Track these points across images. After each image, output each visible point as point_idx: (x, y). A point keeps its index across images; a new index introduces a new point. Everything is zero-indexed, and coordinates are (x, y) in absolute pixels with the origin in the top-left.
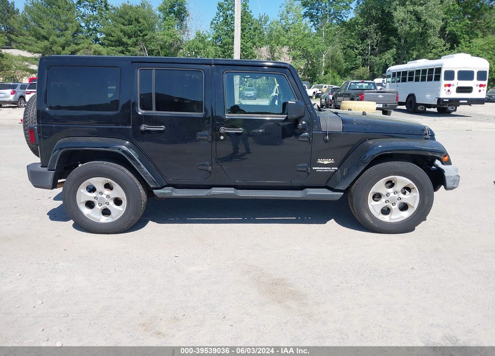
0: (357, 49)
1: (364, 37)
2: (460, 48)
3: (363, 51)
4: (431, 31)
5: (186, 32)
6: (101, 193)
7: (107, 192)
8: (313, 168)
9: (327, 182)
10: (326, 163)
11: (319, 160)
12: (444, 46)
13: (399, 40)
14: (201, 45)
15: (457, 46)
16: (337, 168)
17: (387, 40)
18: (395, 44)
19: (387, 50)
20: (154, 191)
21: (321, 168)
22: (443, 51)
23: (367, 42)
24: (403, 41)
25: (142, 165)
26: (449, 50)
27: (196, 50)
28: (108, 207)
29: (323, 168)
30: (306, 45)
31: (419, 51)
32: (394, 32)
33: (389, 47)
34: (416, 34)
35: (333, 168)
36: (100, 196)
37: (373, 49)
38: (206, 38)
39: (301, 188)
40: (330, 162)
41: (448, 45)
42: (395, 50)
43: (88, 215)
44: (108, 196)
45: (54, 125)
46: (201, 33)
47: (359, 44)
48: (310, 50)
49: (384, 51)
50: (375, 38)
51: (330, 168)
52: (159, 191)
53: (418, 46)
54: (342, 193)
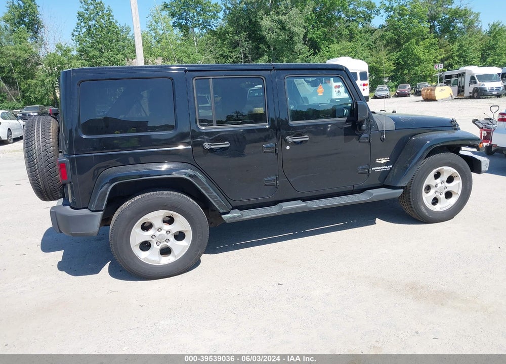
0: (231, 58)
1: (235, 45)
2: (322, 53)
3: (237, 59)
4: (296, 38)
5: (43, 46)
6: (160, 229)
7: (167, 227)
8: (373, 169)
9: (384, 181)
10: (383, 162)
11: (377, 160)
12: (309, 52)
13: (269, 47)
14: (65, 60)
15: (319, 51)
16: (391, 166)
17: (257, 48)
18: (266, 51)
19: (259, 57)
20: (223, 216)
21: (379, 168)
22: (307, 57)
23: (239, 50)
24: (272, 48)
25: (211, 189)
26: (313, 55)
27: (59, 65)
28: (169, 244)
29: (381, 168)
30: (181, 55)
31: (288, 57)
32: (262, 39)
33: (261, 55)
34: (284, 41)
35: (388, 167)
36: (158, 233)
37: (245, 57)
38: (69, 51)
39: (361, 191)
40: (386, 161)
41: (312, 51)
42: (267, 57)
43: (146, 259)
44: (168, 232)
45: (93, 154)
46: (63, 45)
47: (232, 53)
48: (185, 60)
49: (257, 59)
50: (247, 46)
51: (386, 167)
52: (228, 215)
53: (286, 53)
54: (402, 190)
